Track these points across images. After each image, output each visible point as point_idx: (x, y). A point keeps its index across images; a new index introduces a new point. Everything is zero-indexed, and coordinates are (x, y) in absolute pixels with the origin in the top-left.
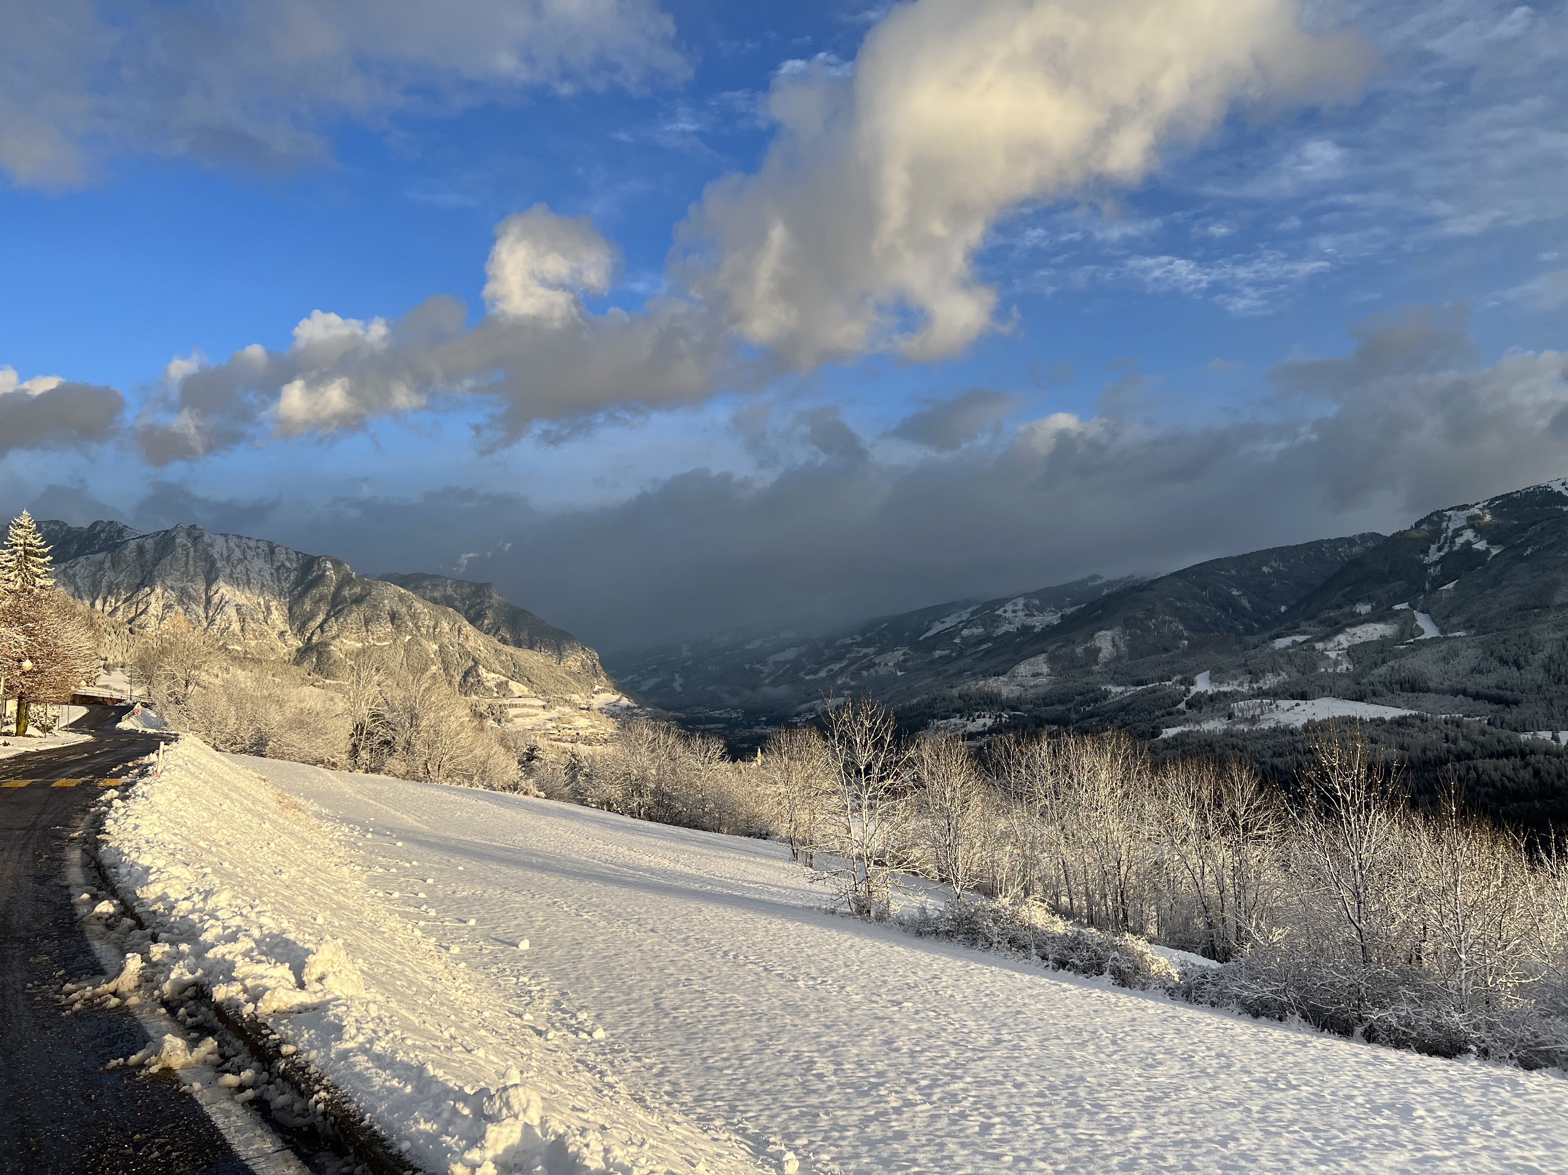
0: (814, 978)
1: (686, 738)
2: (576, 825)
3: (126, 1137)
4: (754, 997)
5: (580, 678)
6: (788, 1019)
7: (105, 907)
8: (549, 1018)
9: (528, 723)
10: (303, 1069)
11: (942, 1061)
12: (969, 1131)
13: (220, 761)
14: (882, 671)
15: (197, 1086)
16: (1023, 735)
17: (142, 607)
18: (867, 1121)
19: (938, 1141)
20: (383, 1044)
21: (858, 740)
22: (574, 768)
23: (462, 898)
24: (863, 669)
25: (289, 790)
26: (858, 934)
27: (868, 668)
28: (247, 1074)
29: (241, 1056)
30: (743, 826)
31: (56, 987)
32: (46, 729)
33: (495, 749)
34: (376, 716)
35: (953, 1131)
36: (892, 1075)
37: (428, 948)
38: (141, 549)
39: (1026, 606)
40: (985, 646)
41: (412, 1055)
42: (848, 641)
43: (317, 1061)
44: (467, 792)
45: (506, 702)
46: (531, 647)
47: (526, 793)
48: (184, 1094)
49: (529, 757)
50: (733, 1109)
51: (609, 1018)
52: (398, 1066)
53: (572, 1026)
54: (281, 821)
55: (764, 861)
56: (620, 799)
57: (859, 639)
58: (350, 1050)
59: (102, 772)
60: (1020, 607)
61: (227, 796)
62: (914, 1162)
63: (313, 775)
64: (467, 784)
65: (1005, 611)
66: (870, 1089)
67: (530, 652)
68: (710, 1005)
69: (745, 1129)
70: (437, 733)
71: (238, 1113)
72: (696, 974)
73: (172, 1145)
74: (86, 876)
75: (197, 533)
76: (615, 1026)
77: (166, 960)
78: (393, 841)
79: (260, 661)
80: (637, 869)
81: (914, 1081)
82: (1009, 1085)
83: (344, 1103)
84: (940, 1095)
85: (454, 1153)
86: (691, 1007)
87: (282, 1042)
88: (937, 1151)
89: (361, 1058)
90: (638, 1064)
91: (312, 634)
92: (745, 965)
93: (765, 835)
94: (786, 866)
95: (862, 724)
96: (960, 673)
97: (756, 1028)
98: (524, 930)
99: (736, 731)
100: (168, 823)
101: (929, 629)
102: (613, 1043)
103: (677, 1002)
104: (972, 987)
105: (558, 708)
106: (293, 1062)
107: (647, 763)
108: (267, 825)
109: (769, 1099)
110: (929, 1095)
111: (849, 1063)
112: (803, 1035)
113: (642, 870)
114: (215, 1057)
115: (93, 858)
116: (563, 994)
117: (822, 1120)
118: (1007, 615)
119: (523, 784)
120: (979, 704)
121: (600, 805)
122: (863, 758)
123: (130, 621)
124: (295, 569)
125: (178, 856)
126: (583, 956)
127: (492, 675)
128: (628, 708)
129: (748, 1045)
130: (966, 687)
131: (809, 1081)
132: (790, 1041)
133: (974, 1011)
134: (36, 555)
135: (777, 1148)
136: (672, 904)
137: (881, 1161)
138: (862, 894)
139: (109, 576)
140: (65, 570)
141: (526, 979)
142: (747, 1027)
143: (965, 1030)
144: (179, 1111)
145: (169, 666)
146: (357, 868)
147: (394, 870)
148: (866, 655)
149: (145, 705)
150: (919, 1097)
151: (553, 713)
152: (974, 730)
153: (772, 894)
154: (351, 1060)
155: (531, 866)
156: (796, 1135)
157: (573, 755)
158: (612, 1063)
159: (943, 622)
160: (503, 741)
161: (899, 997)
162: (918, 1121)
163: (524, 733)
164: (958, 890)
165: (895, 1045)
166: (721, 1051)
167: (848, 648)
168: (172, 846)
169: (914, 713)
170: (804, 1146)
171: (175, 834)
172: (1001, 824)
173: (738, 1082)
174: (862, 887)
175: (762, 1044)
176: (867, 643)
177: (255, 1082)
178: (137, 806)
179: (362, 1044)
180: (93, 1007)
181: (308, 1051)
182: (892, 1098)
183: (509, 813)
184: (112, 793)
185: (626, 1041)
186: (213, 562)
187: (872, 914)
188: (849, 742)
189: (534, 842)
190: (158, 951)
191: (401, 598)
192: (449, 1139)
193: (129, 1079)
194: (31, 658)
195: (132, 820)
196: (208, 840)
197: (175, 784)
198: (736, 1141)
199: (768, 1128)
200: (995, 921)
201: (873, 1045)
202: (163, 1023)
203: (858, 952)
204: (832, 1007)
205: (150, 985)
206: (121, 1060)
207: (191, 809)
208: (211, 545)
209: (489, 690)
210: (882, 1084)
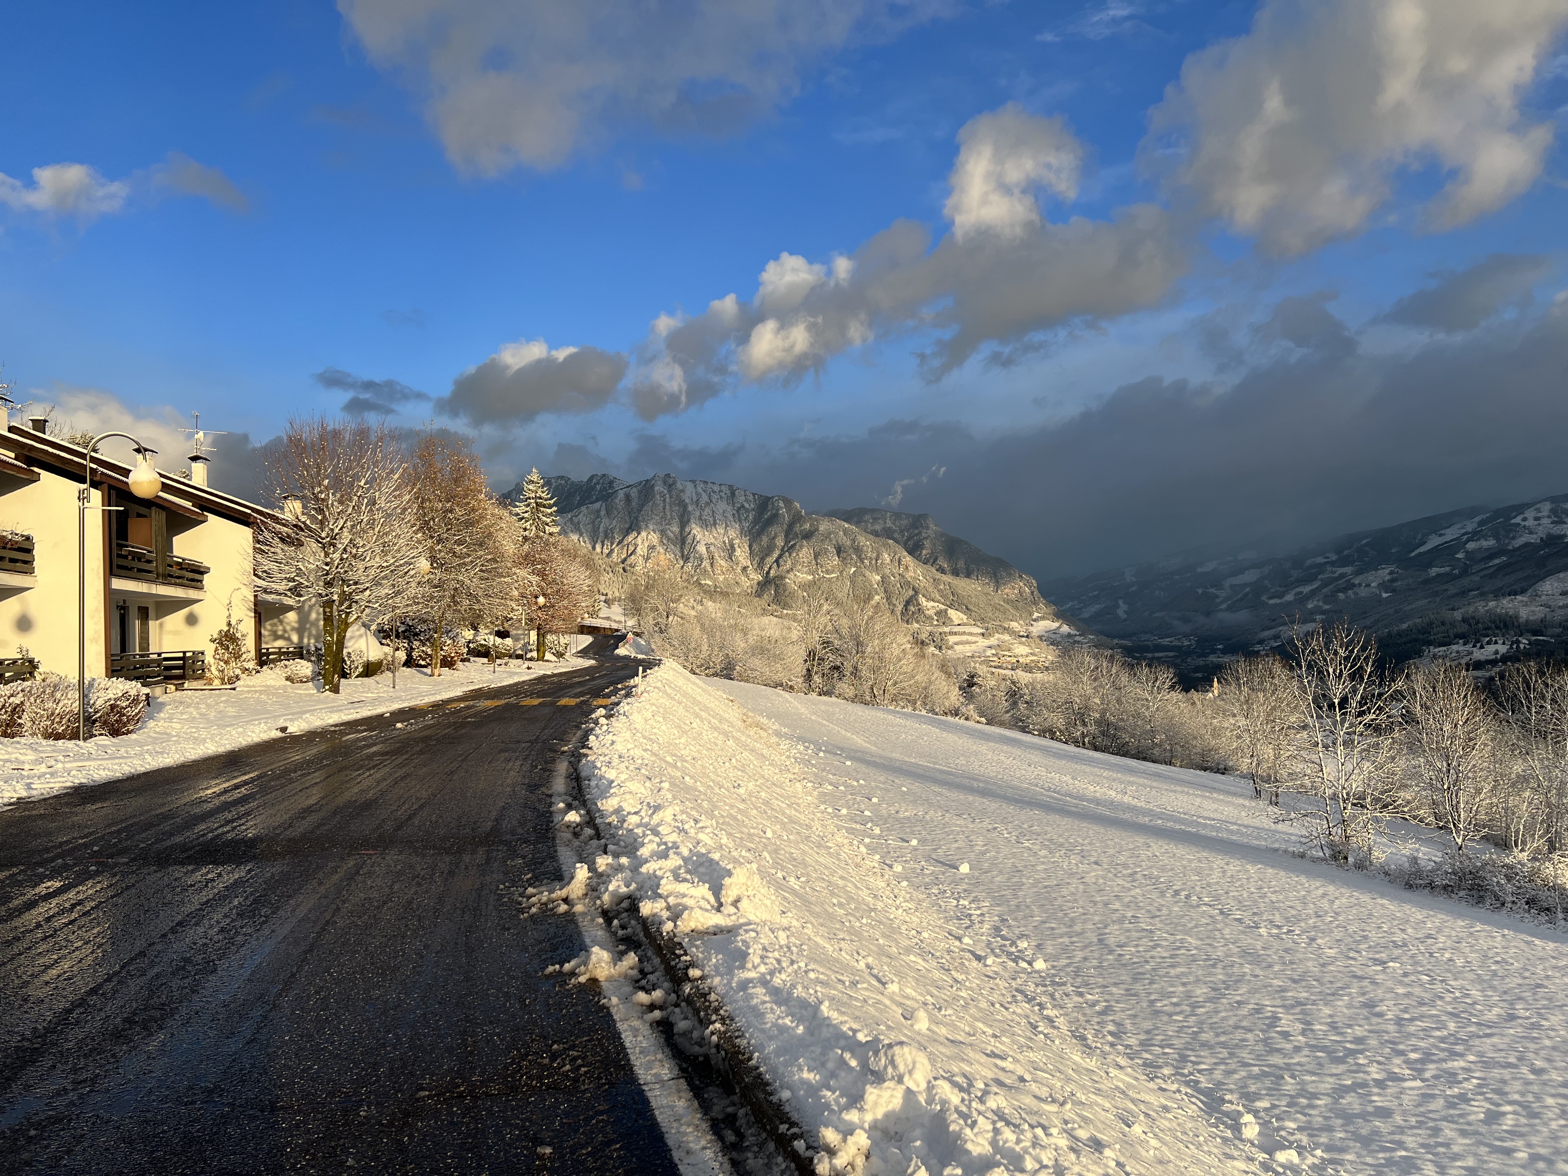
0: (1279, 927)
1: (1132, 667)
2: (1017, 751)
3: (546, 1045)
4: (1208, 941)
5: (1021, 606)
6: (1247, 969)
7: (573, 817)
8: (989, 944)
9: (967, 650)
10: (704, 995)
11: (1438, 1033)
12: (1472, 1118)
13: (694, 684)
14: (1363, 592)
15: (614, 1000)
16: (1548, 664)
17: (631, 548)
18: (1341, 1091)
19: (1431, 1124)
20: (783, 976)
21: (1331, 670)
22: (1014, 695)
23: (904, 818)
24: (1339, 591)
25: (754, 710)
26: (1332, 881)
27: (1344, 590)
28: (657, 994)
29: (657, 974)
30: (1198, 759)
31: (521, 890)
32: (560, 655)
33: (936, 675)
34: (826, 643)
35: (1451, 1116)
36: (1373, 1042)
37: (872, 864)
38: (628, 498)
39: (1553, 511)
40: (1496, 561)
41: (811, 991)
42: (1320, 560)
43: (719, 988)
44: (910, 716)
45: (947, 629)
46: (968, 575)
47: (967, 719)
48: (604, 1007)
49: (970, 683)
50: (1183, 1059)
51: (1050, 950)
52: (793, 1003)
53: (1012, 953)
54: (743, 739)
55: (1222, 797)
56: (1062, 728)
57: (1334, 557)
58: (750, 981)
59: (597, 693)
60: (1546, 513)
61: (697, 716)
62: (1401, 1145)
63: (773, 697)
64: (910, 708)
65: (1525, 519)
66: (1346, 1056)
67: (967, 580)
68: (1158, 945)
69: (1197, 1082)
70: (881, 659)
71: (645, 1033)
72: (1143, 911)
73: (583, 1059)
74: (567, 785)
75: (671, 481)
76: (1056, 958)
77: (609, 872)
78: (842, 760)
79: (727, 594)
80: (1082, 798)
81: (1402, 1053)
82: (1525, 1070)
83: (737, 1037)
84: (1434, 1072)
85: (832, 1111)
86: (1137, 946)
87: (692, 965)
88: (1430, 1136)
89: (760, 991)
90: (1081, 1000)
91: (770, 568)
92: (1198, 906)
93: (1224, 771)
94: (1247, 803)
95: (1336, 653)
96: (1463, 593)
97: (1210, 974)
98: (965, 853)
99: (1189, 660)
100: (641, 740)
101: (1423, 543)
102: (1054, 975)
103: (1123, 939)
104: (1477, 951)
105: (997, 636)
106: (697, 987)
107: (1089, 691)
108: (731, 743)
109: (1224, 1053)
110: (1421, 1071)
111: (1320, 1024)
112: (1265, 987)
113: (1088, 801)
114: (635, 972)
115: (576, 770)
116: (1003, 920)
117: (1287, 1084)
118: (1526, 523)
119: (963, 710)
120: (1488, 628)
121: (1042, 733)
122: (1337, 691)
123: (623, 562)
124: (753, 510)
125: (643, 771)
126: (1023, 884)
127: (932, 604)
128: (1069, 635)
129: (1201, 992)
130: (1471, 609)
131: (1272, 1038)
132: (1249, 992)
133: (1479, 979)
134: (544, 506)
135: (1233, 1107)
136: (1116, 836)
137: (1357, 1137)
138: (1337, 838)
139: (605, 523)
140: (571, 519)
141: (966, 903)
142: (1200, 972)
143: (1468, 1001)
144: (595, 1024)
145: (655, 600)
146: (810, 785)
147: (842, 788)
148: (1342, 576)
149: (637, 634)
150: (1408, 1072)
151: (993, 641)
152: (1482, 658)
153: (1232, 832)
154: (751, 991)
155: (972, 790)
156: (1256, 1096)
157: (1013, 683)
158: (1052, 996)
159: (1441, 535)
160: (943, 667)
161: (1383, 956)
162: (1406, 1099)
163: (964, 660)
164: (1459, 841)
165: (1378, 1009)
166: (1171, 995)
167: (1321, 568)
168: (640, 761)
169: (1404, 640)
170: (1266, 1110)
171: (646, 750)
172: (1518, 768)
173: (1190, 1031)
174: (1337, 831)
175: (1217, 993)
176: (1344, 561)
177: (665, 1002)
178: (618, 723)
179: (763, 975)
180: (546, 909)
181: (712, 977)
182: (1373, 1069)
183: (950, 738)
184: (602, 712)
185: (1068, 974)
186: (685, 506)
187: (1351, 860)
188: (1320, 672)
189: (975, 767)
190: (603, 862)
191: (845, 532)
192: (829, 1094)
193: (560, 986)
194: (544, 595)
195: (610, 737)
196: (675, 755)
197: (653, 704)
198: (1186, 1094)
199: (1224, 1084)
200: (1509, 879)
201: (1349, 1006)
202: (599, 933)
203: (1332, 902)
204: (1300, 960)
205: (595, 894)
206: (557, 967)
207: (664, 727)
208: (683, 491)
209: (930, 618)
210: (1361, 1052)
